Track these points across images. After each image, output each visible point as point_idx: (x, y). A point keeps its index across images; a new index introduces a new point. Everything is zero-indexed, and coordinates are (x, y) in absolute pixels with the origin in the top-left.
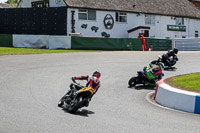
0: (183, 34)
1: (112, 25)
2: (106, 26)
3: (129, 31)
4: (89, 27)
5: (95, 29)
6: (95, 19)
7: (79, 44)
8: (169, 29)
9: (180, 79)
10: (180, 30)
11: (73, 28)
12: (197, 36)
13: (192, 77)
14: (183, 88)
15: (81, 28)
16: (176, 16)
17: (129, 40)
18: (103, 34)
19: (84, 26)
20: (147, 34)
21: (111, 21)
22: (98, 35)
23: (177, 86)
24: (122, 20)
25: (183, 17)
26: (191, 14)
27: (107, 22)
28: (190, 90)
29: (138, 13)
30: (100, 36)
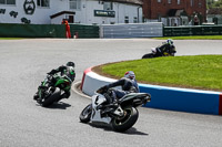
0: (112, 19)
1: (33, 10)
2: (26, 10)
3: (52, 17)
4: (8, 12)
5: (14, 14)
6: (14, 3)
8: (96, 15)
9: (110, 67)
10: (109, 16)
12: (127, 22)
13: (123, 65)
14: (113, 76)
16: (104, 0)
18: (23, 20)
19: (2, 11)
20: (71, 19)
21: (32, 6)
22: (17, 21)
24: (44, 4)
25: (112, 1)
27: (27, 6)
30: (20, 22)
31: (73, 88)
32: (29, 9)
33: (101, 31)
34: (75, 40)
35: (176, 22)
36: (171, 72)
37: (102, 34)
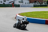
5: (1, 2)
8: (19, 2)
9: (22, 14)
10: (22, 2)
12: (26, 4)
17: (10, 5)
18: (3, 3)
20: (14, 3)
23: (21, 15)
31: (14, 18)
32: (5, 1)
33: (20, 6)
34: (14, 8)
35: (36, 4)
36: (35, 15)
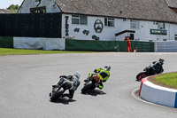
0: (164, 37)
1: (101, 29)
2: (96, 29)
3: (117, 35)
4: (81, 31)
5: (86, 32)
6: (86, 24)
7: (72, 46)
8: (151, 33)
10: (162, 34)
11: (67, 31)
12: (176, 38)
13: (173, 75)
14: (164, 85)
15: (74, 31)
16: (158, 22)
17: (116, 42)
18: (94, 37)
19: (77, 30)
20: (132, 37)
22: (89, 38)
24: (110, 24)
25: (164, 22)
26: (171, 20)
27: (97, 26)
28: (171, 87)
29: (125, 19)
30: (91, 39)
31: (133, 95)
32: (98, 28)
33: (156, 46)
34: (135, 54)
37: (156, 49)
